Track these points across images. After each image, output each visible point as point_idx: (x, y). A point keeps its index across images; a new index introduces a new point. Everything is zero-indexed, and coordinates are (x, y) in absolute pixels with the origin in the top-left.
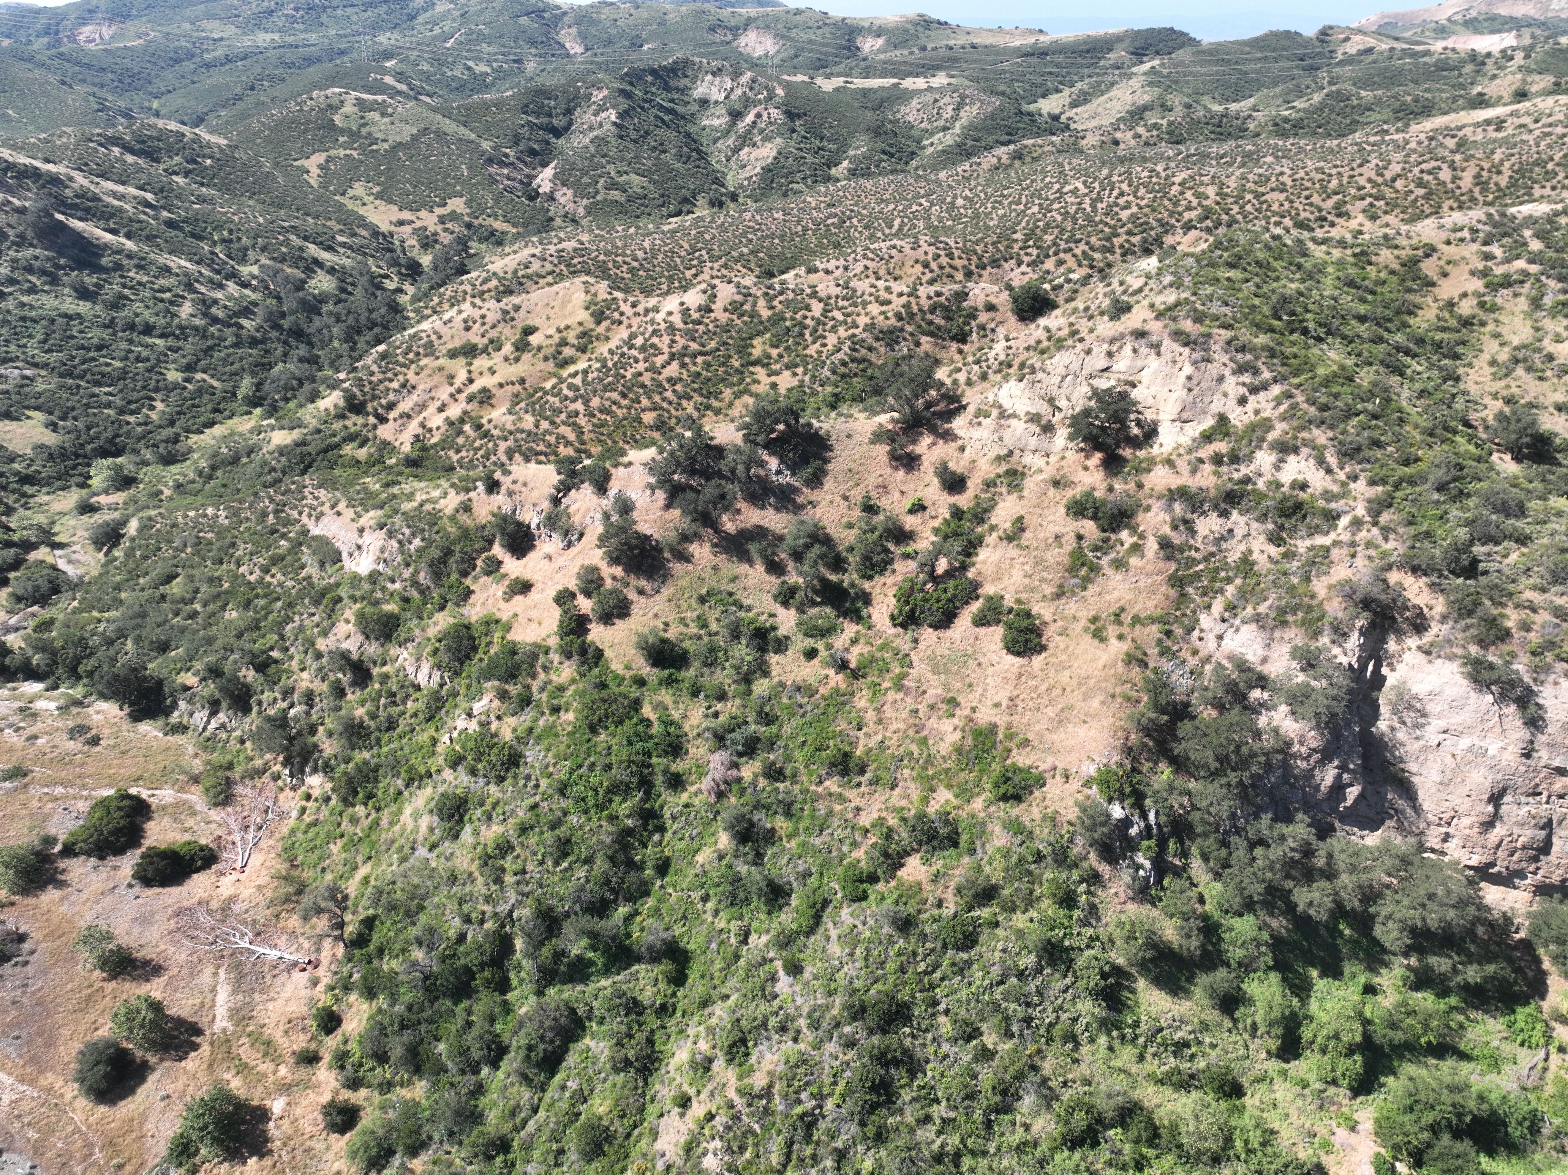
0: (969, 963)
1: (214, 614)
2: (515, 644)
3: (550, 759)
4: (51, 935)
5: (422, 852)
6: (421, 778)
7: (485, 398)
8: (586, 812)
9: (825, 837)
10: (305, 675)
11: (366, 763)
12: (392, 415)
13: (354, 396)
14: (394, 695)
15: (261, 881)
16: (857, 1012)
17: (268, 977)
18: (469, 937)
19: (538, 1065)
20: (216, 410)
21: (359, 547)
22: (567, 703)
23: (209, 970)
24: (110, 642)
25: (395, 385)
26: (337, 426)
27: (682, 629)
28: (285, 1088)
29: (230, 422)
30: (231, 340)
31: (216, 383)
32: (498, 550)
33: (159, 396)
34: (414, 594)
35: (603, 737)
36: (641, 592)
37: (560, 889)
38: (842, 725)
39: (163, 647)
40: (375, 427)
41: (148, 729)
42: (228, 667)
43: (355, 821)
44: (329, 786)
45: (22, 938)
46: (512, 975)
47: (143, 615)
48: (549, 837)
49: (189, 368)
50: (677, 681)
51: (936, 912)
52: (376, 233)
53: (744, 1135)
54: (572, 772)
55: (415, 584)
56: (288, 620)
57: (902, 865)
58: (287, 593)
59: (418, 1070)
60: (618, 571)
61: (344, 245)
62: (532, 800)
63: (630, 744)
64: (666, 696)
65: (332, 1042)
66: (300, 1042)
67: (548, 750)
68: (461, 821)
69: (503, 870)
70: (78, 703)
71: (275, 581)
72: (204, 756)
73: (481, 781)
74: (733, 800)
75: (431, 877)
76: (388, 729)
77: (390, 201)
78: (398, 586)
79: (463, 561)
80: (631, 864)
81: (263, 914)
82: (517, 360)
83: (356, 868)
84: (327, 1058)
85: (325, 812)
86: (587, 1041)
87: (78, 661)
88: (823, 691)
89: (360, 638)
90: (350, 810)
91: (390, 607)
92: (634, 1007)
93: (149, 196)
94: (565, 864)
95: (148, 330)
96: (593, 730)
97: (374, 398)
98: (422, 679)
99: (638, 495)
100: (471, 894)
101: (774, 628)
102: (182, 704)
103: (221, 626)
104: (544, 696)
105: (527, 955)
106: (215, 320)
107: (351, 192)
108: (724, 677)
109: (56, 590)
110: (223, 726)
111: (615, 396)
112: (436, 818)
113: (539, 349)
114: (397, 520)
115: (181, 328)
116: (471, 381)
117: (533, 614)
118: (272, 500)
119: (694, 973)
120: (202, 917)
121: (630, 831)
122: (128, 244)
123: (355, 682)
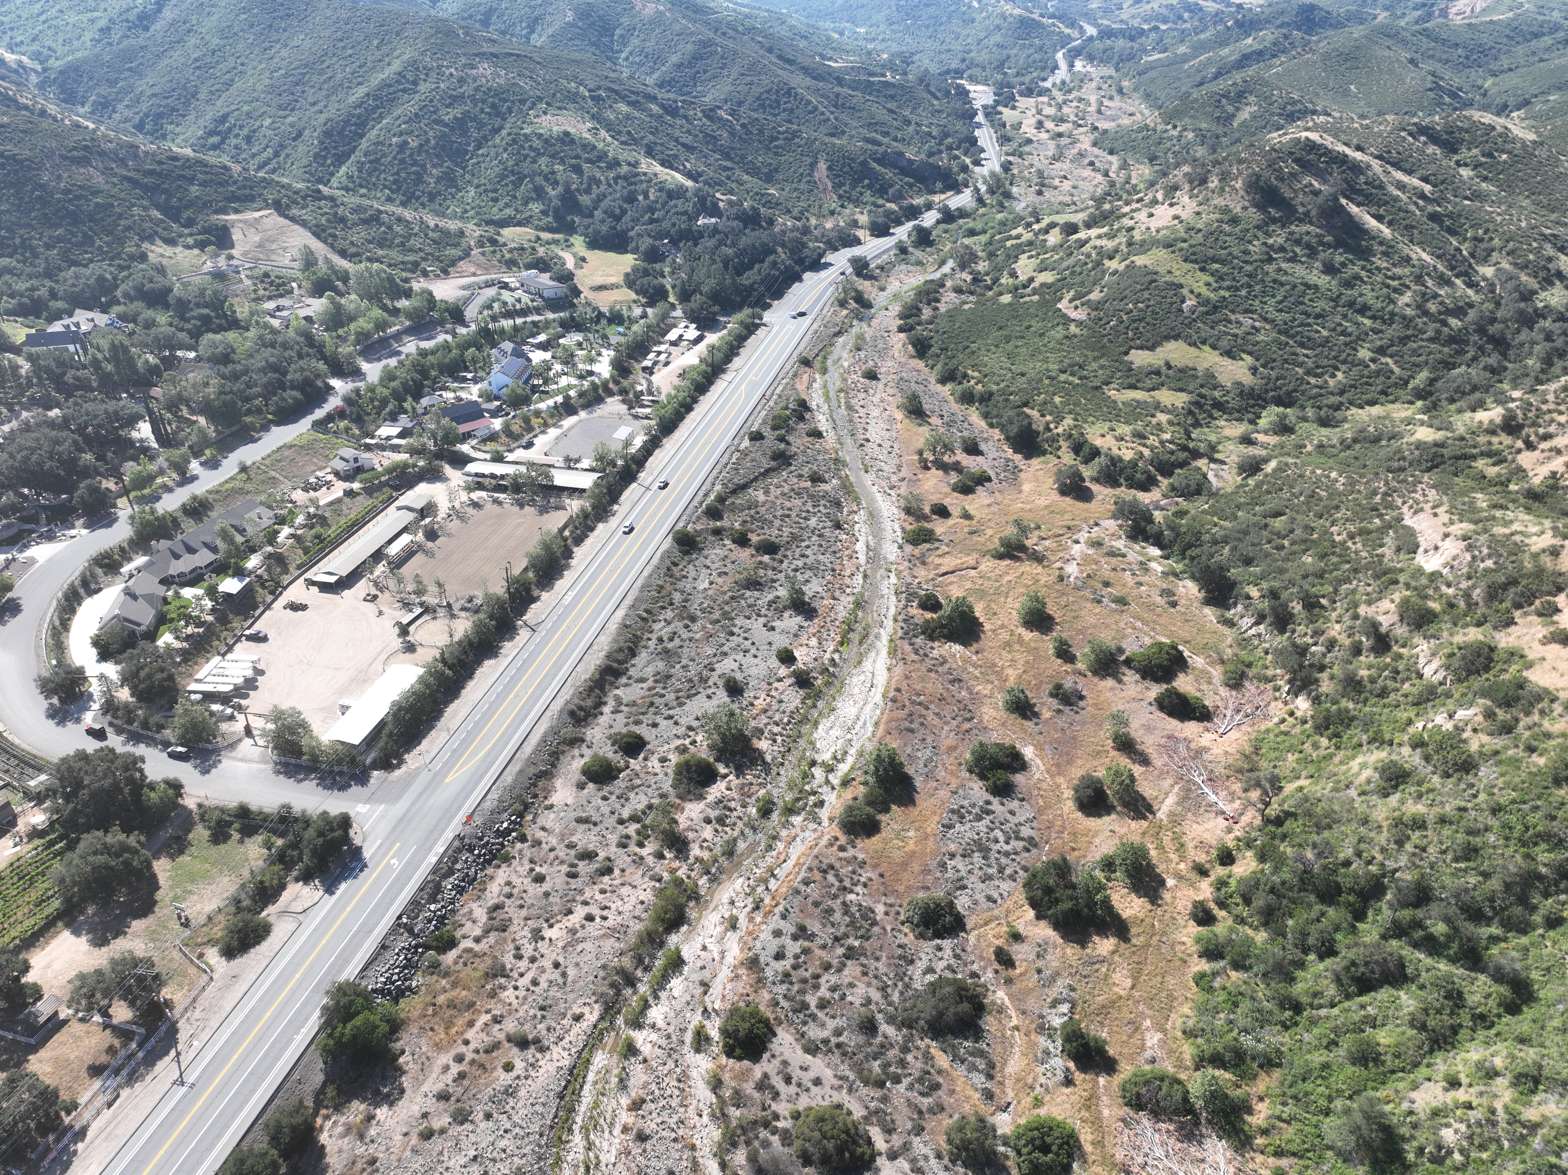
1: (1295, 553)
2: (1526, 680)
3: (1500, 782)
4: (1095, 705)
5: (1353, 793)
6: (1383, 742)
8: (1507, 839)
10: (1337, 627)
11: (1347, 711)
12: (1544, 445)
13: (1514, 418)
14: (1398, 673)
15: (1229, 749)
17: (1202, 810)
18: (1354, 866)
19: (1353, 978)
20: (1384, 393)
21: (1436, 548)
22: (1546, 750)
23: (1170, 781)
24: (1215, 542)
26: (1482, 439)
28: (1179, 877)
29: (1391, 406)
30: (1430, 334)
31: (1397, 370)
32: (1562, 600)
33: (1344, 368)
34: (1462, 604)
37: (1448, 881)
39: (1248, 562)
40: (1519, 451)
41: (1210, 613)
42: (1284, 595)
43: (1316, 746)
44: (1310, 713)
45: (1082, 698)
46: (1370, 913)
47: (1246, 533)
48: (1461, 837)
49: (1381, 351)
53: (1491, 1139)
54: (1513, 802)
55: (1467, 595)
56: (1348, 581)
58: (1358, 560)
59: (1266, 924)
62: (1463, 804)
65: (1220, 871)
66: (1201, 858)
67: (1502, 775)
68: (1396, 787)
69: (1408, 838)
70: (1176, 575)
71: (1353, 547)
72: (1236, 650)
73: (1430, 768)
75: (1349, 811)
76: (1378, 696)
78: (1451, 591)
79: (1522, 595)
80: (1523, 900)
81: (1220, 770)
83: (1298, 778)
84: (1212, 878)
85: (1298, 730)
86: (1402, 993)
87: (1190, 546)
89: (1396, 618)
90: (1317, 737)
91: (1435, 606)
92: (1456, 998)
93: (1427, 188)
94: (1463, 865)
95: (1364, 310)
96: (1556, 782)
97: (1534, 424)
98: (1428, 672)
100: (1372, 839)
102: (1240, 608)
103: (1295, 564)
104: (1527, 734)
105: (1391, 906)
106: (1426, 313)
109: (1198, 492)
110: (1259, 635)
112: (1377, 775)
114: (1483, 538)
115: (1392, 314)
117: (1561, 666)
118: (1387, 483)
119: (1528, 1013)
120: (1182, 748)
121: (1540, 877)
122: (1387, 232)
123: (1373, 649)
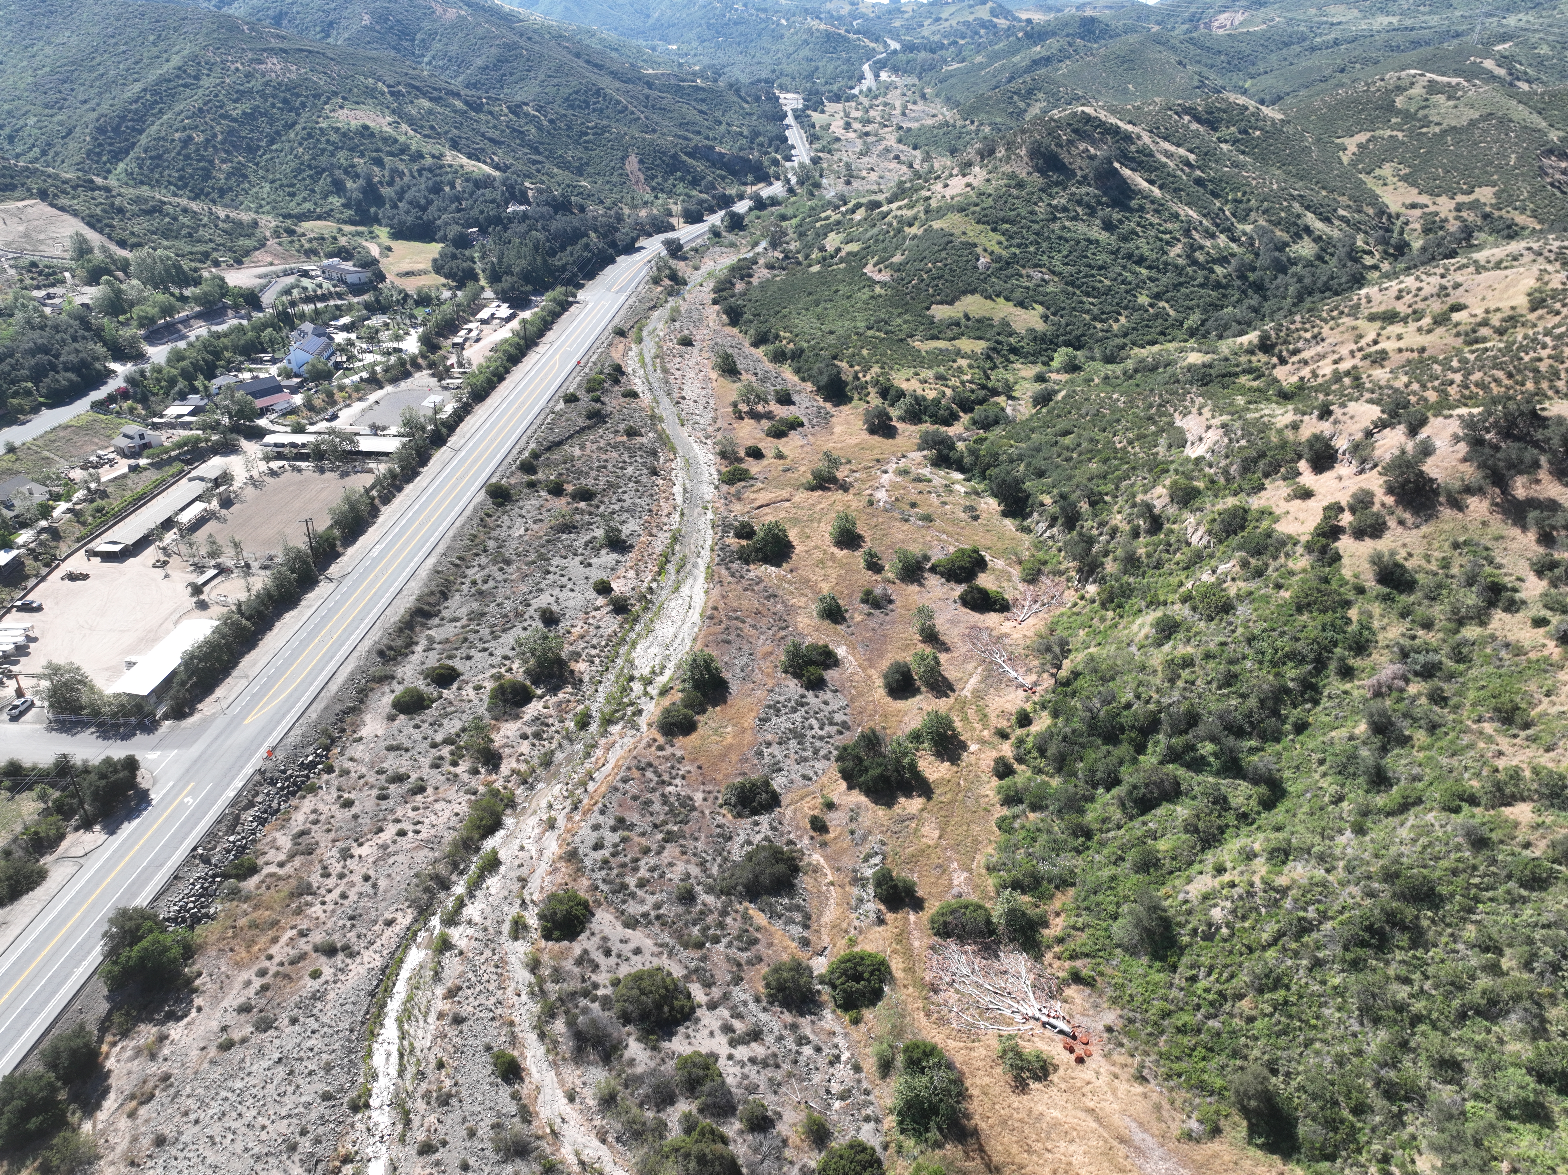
0: (1525, 900)
1: (1082, 462)
2: (1274, 531)
3: (1254, 617)
4: (904, 607)
5: (1134, 649)
6: (1159, 604)
7: (1380, 358)
8: (1261, 663)
9: (1455, 762)
10: (1119, 517)
11: (1128, 584)
12: (1293, 359)
13: (1268, 337)
14: (1170, 545)
15: (1027, 633)
16: (1390, 876)
17: (1004, 684)
18: (1134, 707)
19: (1135, 801)
20: (1163, 333)
21: (1201, 439)
22: (1290, 585)
23: (973, 664)
24: (1011, 461)
25: (1308, 335)
26: (1243, 359)
27: (1423, 563)
28: (983, 742)
29: (1168, 344)
30: (1200, 280)
31: (1172, 313)
32: (1303, 465)
33: (1125, 313)
34: (1222, 480)
35: (1305, 617)
36: (1401, 522)
37: (1212, 705)
38: (1532, 687)
39: (1041, 474)
40: (1274, 366)
41: (1009, 524)
42: (1073, 498)
43: (1103, 619)
44: (1098, 593)
45: (891, 602)
46: (1150, 745)
47: (1038, 450)
48: (1223, 668)
49: (1158, 296)
50: (1393, 600)
51: (1518, 850)
52: (1382, 211)
53: (1251, 909)
54: (1265, 631)
55: (1226, 472)
56: (1127, 477)
57: (1509, 804)
58: (1136, 460)
59: (1059, 770)
60: (1390, 500)
61: (1342, 218)
62: (1224, 639)
63: (1324, 630)
64: (1376, 609)
65: (1020, 732)
66: (1003, 724)
67: (1256, 610)
68: (1169, 637)
69: (1179, 676)
70: (977, 494)
71: (1132, 451)
72: (1033, 551)
73: (1197, 616)
74: (1388, 702)
75: (1130, 663)
76: (1154, 568)
77: (1414, 184)
78: (1212, 471)
79: (1271, 465)
80: (1276, 713)
81: (1019, 651)
82: (1429, 331)
83: (1088, 648)
84: (1013, 738)
85: (1087, 609)
86: (1177, 806)
87: (989, 466)
88: (1533, 655)
89: (1167, 499)
90: (1104, 612)
91: (1199, 484)
92: (1221, 802)
93: (1192, 157)
94: (1225, 691)
95: (1140, 261)
96: (1300, 609)
97: (1286, 342)
98: (1194, 540)
99: (1442, 443)
100: (1149, 682)
101: (1515, 590)
102: (1035, 515)
103: (1082, 471)
104: (1275, 575)
105: (1166, 736)
106: (1195, 262)
107: (1377, 172)
108: (1439, 612)
109: (996, 422)
110: (1053, 536)
111: (1500, 374)
112: (1153, 631)
113: (1457, 325)
114: (1238, 424)
115: (1166, 264)
116: (1376, 342)
117: (1301, 516)
118: (1161, 397)
119: (1282, 807)
120: (984, 635)
121: (1287, 691)
122: (1157, 192)
123: (1149, 530)
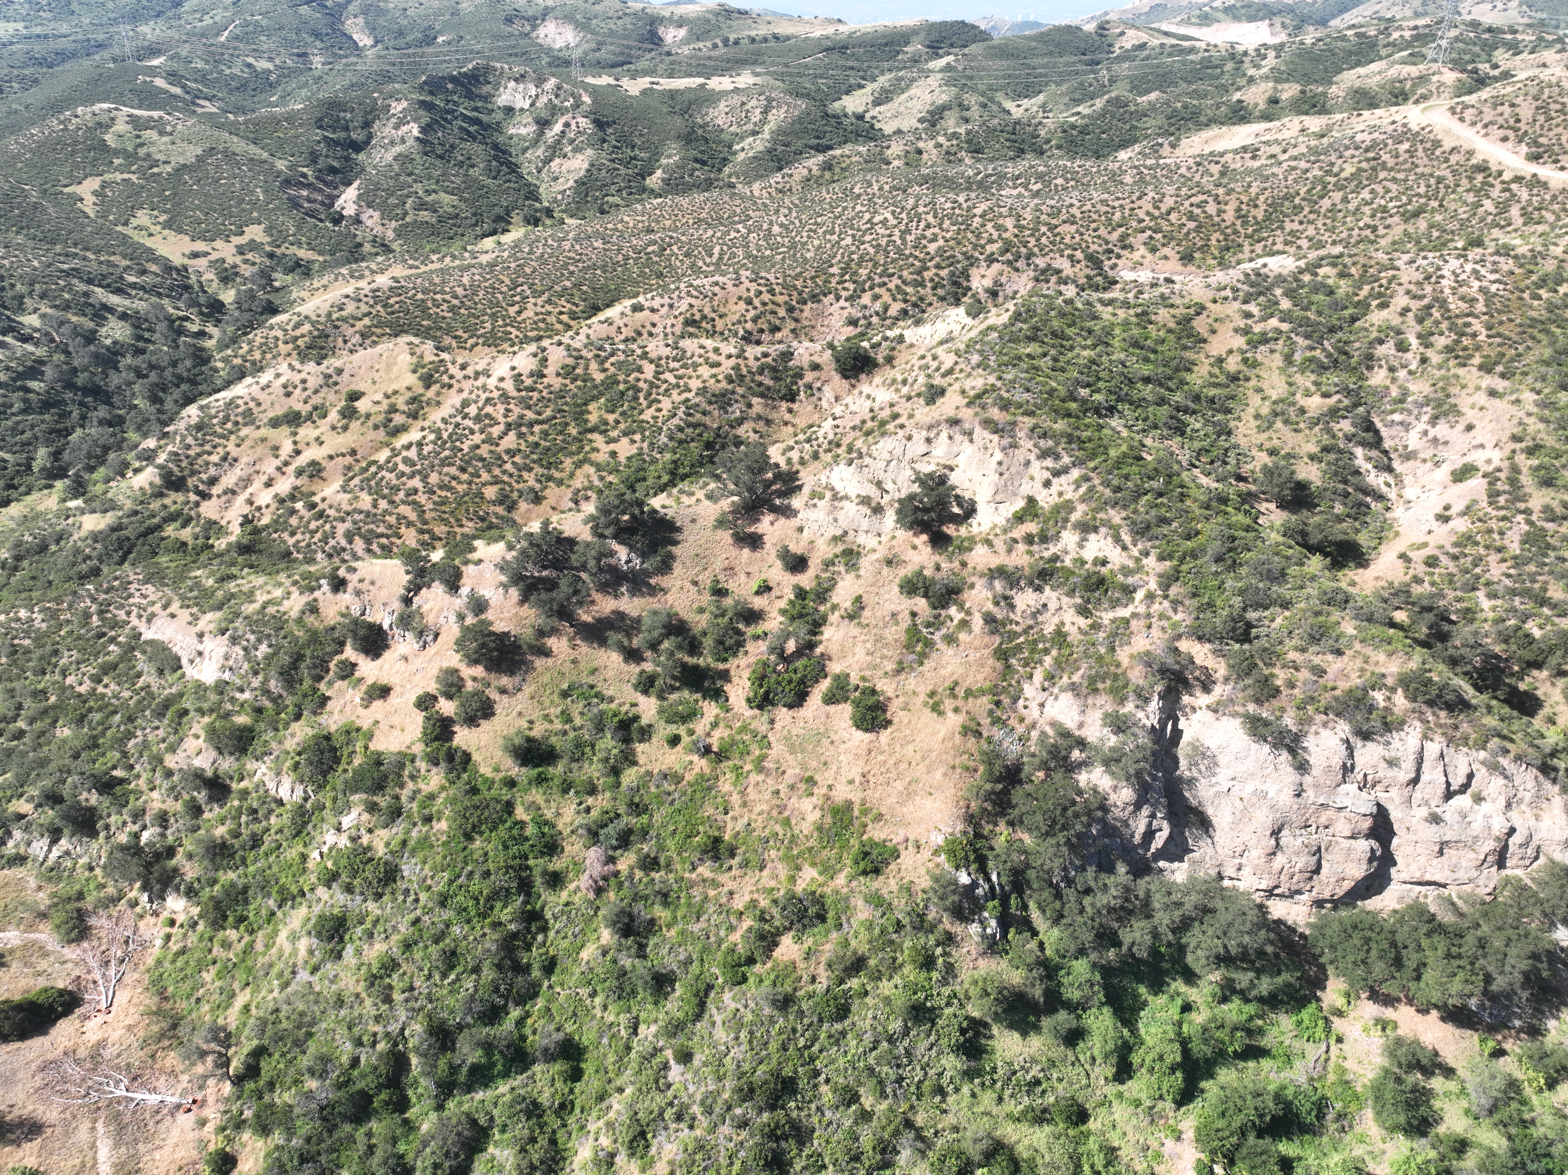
0: (843, 1034)
1: (42, 733)
2: (379, 754)
3: (427, 871)
5: (304, 976)
6: (293, 899)
7: (315, 471)
8: (468, 921)
9: (703, 924)
10: (155, 795)
11: (233, 885)
12: (216, 490)
13: (170, 473)
14: (255, 811)
15: (129, 1021)
16: (747, 1093)
17: (151, 1123)
18: (363, 1059)
20: (10, 486)
21: (200, 654)
22: (439, 812)
23: (85, 1125)
25: (215, 458)
26: (155, 505)
27: (547, 725)
29: (29, 498)
32: (350, 653)
34: (268, 704)
35: (478, 843)
36: (503, 691)
37: (450, 1001)
38: (709, 811)
40: (197, 505)
42: (66, 791)
43: (226, 945)
44: (195, 911)
46: (410, 1093)
48: (434, 950)
50: (546, 780)
51: (811, 988)
52: (169, 268)
54: (451, 882)
56: (130, 735)
57: (776, 945)
58: (125, 704)
60: (479, 671)
61: (134, 286)
62: (412, 916)
63: (506, 847)
64: (537, 795)
67: (424, 863)
68: (341, 940)
69: (390, 987)
71: (108, 691)
72: (50, 888)
73: (359, 899)
74: (612, 895)
75: (317, 1002)
76: (252, 848)
78: (247, 695)
79: (315, 667)
80: (518, 968)
81: (137, 1057)
82: (345, 428)
83: (233, 995)
85: (192, 939)
86: (491, 1149)
88: (689, 777)
89: (213, 754)
90: (221, 934)
91: (242, 720)
92: (534, 1110)
94: (453, 977)
96: (469, 837)
97: (193, 473)
98: (284, 793)
99: (490, 592)
100: (360, 1016)
101: (636, 718)
102: (17, 834)
103: (54, 747)
104: (415, 806)
105: (423, 1074)
108: (593, 770)
110: (67, 853)
112: (315, 941)
113: (368, 416)
114: (240, 624)
116: (298, 452)
117: (395, 720)
118: (94, 600)
119: (588, 1067)
120: (73, 1071)
121: (514, 936)
123: (211, 799)
